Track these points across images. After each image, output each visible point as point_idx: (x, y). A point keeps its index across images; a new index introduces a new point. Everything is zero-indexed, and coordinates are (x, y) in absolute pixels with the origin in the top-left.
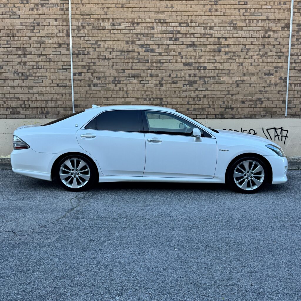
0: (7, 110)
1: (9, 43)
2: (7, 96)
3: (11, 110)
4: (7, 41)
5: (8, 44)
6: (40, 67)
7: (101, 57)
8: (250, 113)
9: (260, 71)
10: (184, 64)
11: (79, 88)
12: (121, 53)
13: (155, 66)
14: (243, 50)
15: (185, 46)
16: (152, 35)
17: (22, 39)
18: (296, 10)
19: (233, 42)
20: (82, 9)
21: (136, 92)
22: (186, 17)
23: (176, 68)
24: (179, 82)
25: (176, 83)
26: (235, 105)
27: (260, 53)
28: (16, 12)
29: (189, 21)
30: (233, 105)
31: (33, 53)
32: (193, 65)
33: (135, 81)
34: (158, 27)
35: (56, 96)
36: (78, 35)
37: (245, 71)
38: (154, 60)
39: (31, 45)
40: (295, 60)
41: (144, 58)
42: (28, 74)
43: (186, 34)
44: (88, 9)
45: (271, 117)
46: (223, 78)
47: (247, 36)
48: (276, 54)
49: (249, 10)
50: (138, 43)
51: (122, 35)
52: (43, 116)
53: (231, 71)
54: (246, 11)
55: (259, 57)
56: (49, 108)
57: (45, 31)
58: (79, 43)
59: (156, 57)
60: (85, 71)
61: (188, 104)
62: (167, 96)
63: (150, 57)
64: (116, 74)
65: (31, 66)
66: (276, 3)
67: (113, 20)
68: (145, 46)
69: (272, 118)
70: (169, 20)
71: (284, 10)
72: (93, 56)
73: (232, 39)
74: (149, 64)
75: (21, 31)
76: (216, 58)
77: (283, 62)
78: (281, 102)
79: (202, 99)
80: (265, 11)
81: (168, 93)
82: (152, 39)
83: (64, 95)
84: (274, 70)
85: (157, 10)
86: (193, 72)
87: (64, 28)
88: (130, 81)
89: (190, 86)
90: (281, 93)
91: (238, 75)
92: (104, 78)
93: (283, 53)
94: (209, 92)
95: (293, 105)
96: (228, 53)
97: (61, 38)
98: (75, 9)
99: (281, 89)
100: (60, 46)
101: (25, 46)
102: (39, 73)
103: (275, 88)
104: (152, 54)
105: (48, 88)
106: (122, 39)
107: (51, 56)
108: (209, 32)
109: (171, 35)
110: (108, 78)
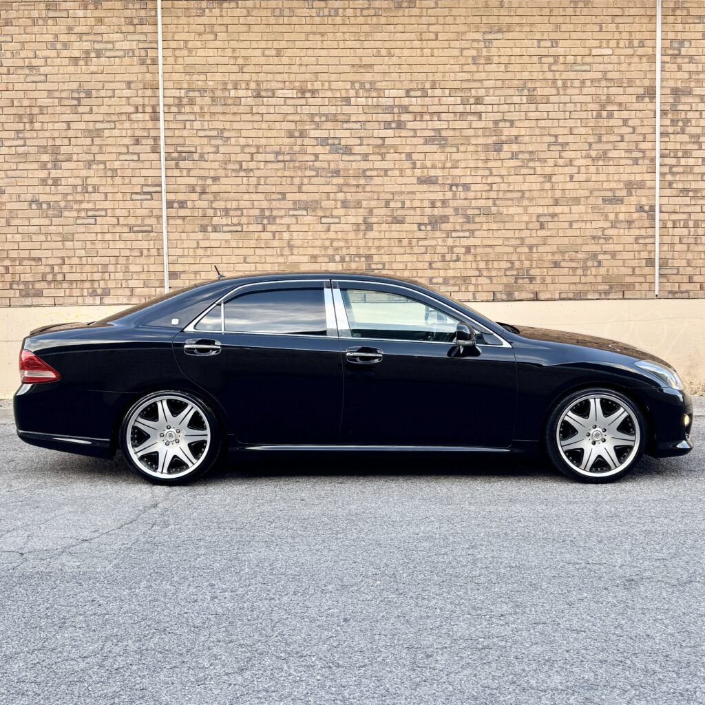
0: (11, 288)
1: (21, 136)
2: (13, 254)
3: (22, 287)
4: (18, 132)
5: (18, 138)
6: (90, 189)
7: (230, 166)
8: (573, 288)
9: (591, 192)
10: (419, 178)
11: (180, 236)
12: (277, 156)
13: (354, 185)
14: (552, 148)
15: (421, 141)
16: (345, 118)
17: (50, 126)
18: (667, 59)
19: (528, 130)
20: (189, 60)
21: (310, 243)
22: (422, 77)
23: (401, 189)
24: (407, 218)
25: (402, 222)
26: (538, 270)
27: (591, 151)
28: (38, 69)
29: (428, 85)
30: (533, 270)
31: (75, 157)
32: (440, 182)
33: (309, 218)
34: (359, 99)
35: (127, 253)
36: (179, 117)
37: (558, 194)
38: (351, 172)
39: (70, 141)
40: (671, 166)
41: (329, 166)
42: (62, 204)
43: (422, 114)
44: (202, 61)
45: (621, 297)
46: (507, 211)
47: (560, 115)
48: (626, 154)
49: (561, 60)
50: (313, 133)
51: (279, 117)
52: (94, 300)
53: (527, 195)
54: (556, 63)
55: (589, 162)
56: (109, 282)
57: (104, 109)
58: (180, 135)
59: (354, 165)
60: (194, 196)
61: (431, 267)
62: (383, 251)
63: (341, 165)
64: (265, 202)
65: (71, 187)
66: (622, 44)
67: (258, 82)
68: (330, 141)
69: (624, 299)
70: (384, 83)
71: (641, 57)
72: (212, 164)
73: (527, 124)
74: (340, 181)
75: (50, 110)
76: (490, 164)
77: (645, 171)
78: (644, 261)
79: (462, 256)
80: (598, 59)
81: (384, 243)
82: (345, 126)
83: (145, 252)
84: (625, 191)
85: (357, 61)
86: (440, 196)
87: (147, 103)
88: (297, 219)
89: (433, 230)
90: (641, 241)
91: (541, 202)
92: (239, 213)
93: (643, 151)
94: (478, 242)
95: (673, 267)
96: (517, 155)
97: (141, 125)
98: (171, 60)
99: (643, 232)
100: (137, 142)
101: (58, 142)
102: (88, 202)
103: (629, 232)
104: (345, 157)
105: (108, 237)
106: (277, 125)
107: (117, 165)
108: (474, 108)
109: (388, 117)
110: (247, 212)
